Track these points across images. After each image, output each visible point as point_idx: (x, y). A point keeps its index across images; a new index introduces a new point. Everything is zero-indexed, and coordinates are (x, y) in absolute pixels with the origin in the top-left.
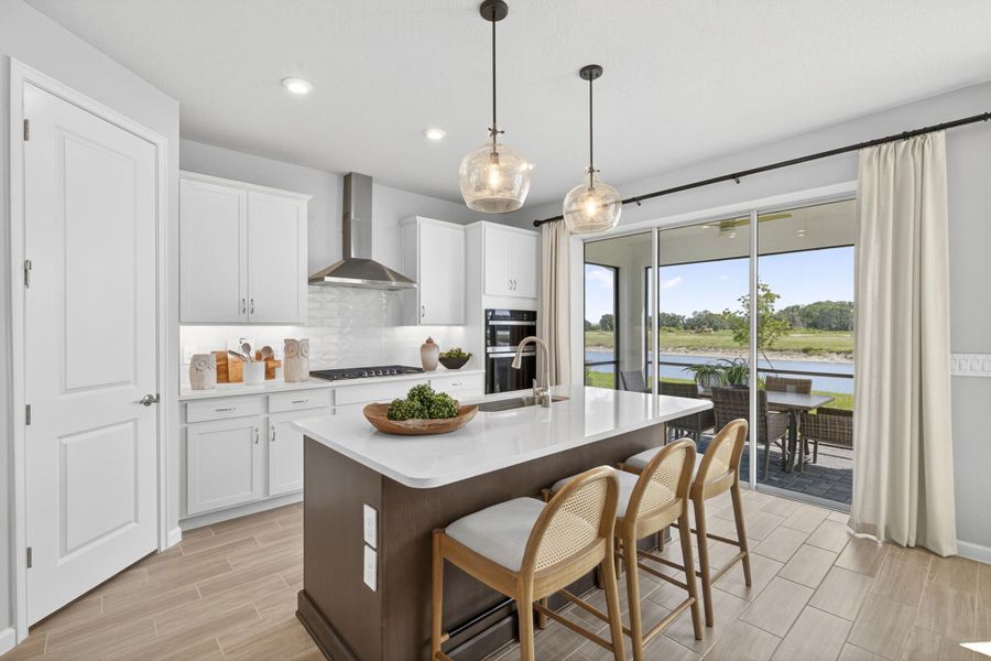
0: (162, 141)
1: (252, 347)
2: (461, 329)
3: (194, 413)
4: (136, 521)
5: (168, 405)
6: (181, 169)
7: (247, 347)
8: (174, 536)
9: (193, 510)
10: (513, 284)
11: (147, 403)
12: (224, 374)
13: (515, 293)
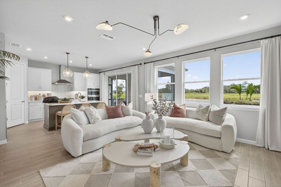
0: (25, 64)
1: (41, 94)
2: (84, 92)
3: (30, 104)
4: (21, 118)
5: (26, 103)
6: (28, 66)
7: (40, 94)
8: (27, 122)
9: (30, 119)
10: (94, 84)
11: (23, 102)
12: (36, 99)
13: (94, 85)
